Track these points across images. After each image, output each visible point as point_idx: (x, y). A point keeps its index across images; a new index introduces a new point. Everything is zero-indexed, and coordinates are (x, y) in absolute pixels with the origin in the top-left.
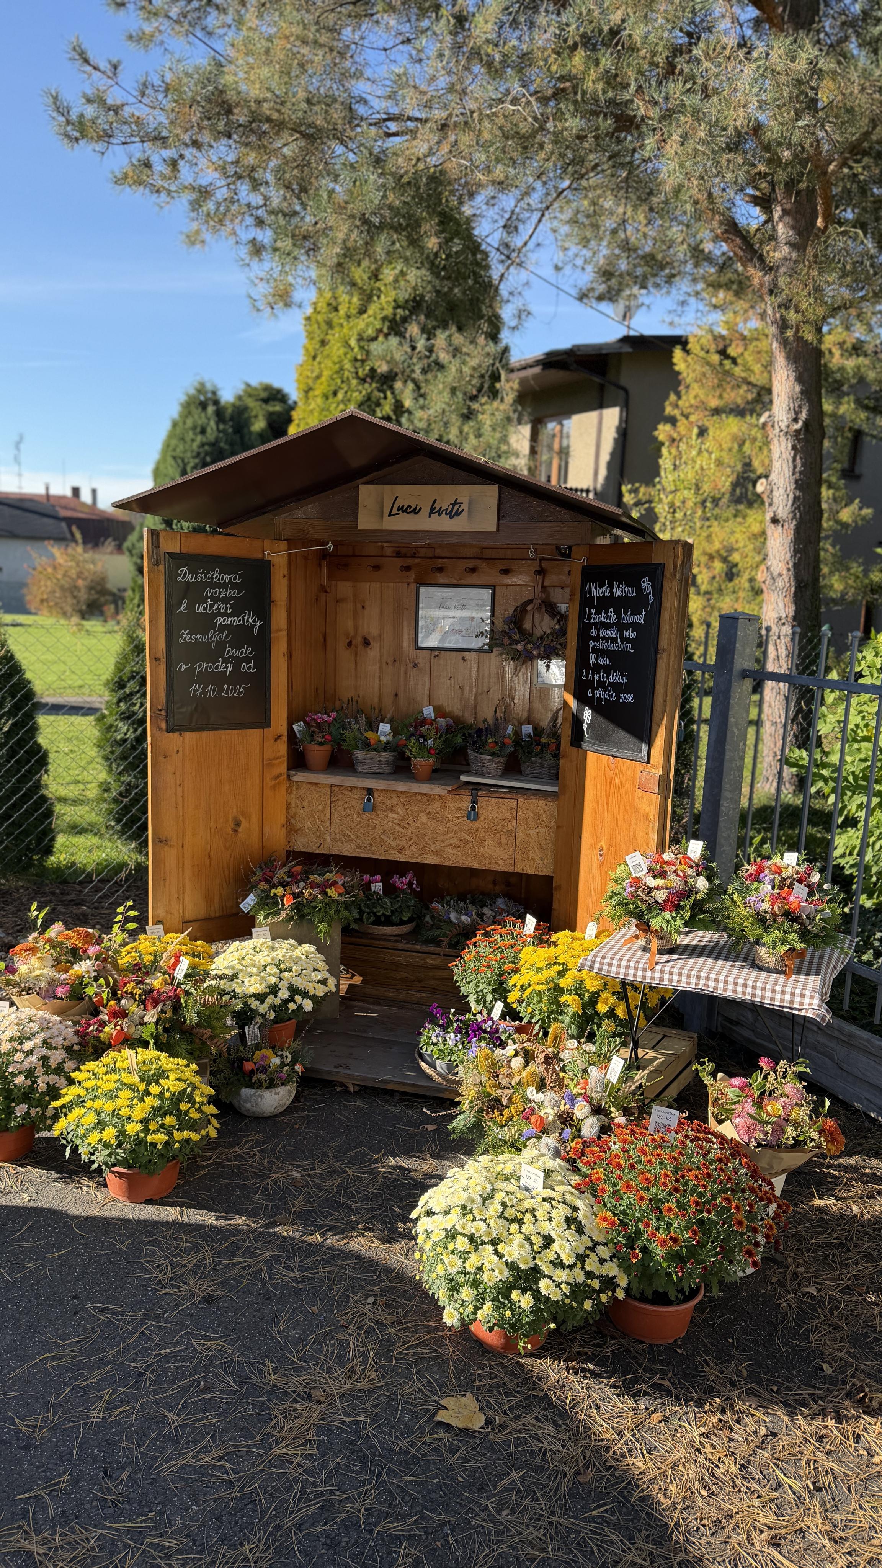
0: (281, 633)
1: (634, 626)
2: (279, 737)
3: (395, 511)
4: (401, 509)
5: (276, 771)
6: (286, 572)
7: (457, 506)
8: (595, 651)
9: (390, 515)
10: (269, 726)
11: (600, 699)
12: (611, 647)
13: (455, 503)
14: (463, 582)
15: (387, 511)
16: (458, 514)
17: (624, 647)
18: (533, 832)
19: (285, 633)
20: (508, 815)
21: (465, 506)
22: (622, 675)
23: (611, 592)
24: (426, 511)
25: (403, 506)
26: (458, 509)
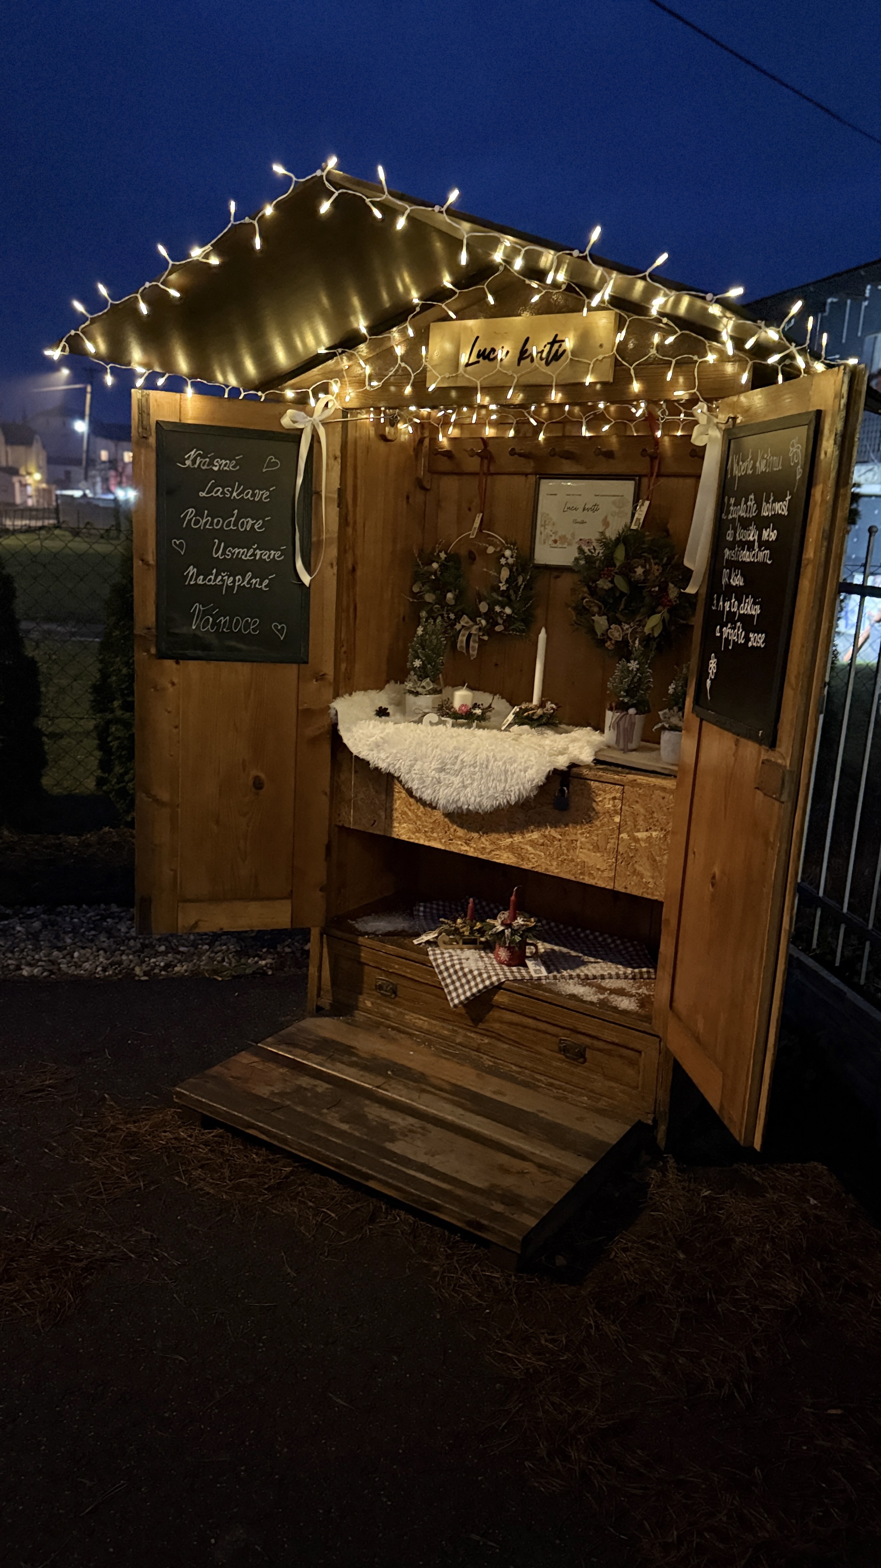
1: (775, 521)
2: (322, 676)
6: (338, 453)
7: (556, 346)
8: (729, 563)
9: (468, 364)
10: (306, 661)
11: (727, 641)
12: (747, 557)
13: (554, 341)
14: (595, 471)
16: (557, 357)
17: (761, 556)
18: (642, 835)
20: (610, 807)
21: (566, 346)
22: (755, 604)
23: (754, 467)
24: (514, 355)
25: (485, 350)
26: (557, 351)
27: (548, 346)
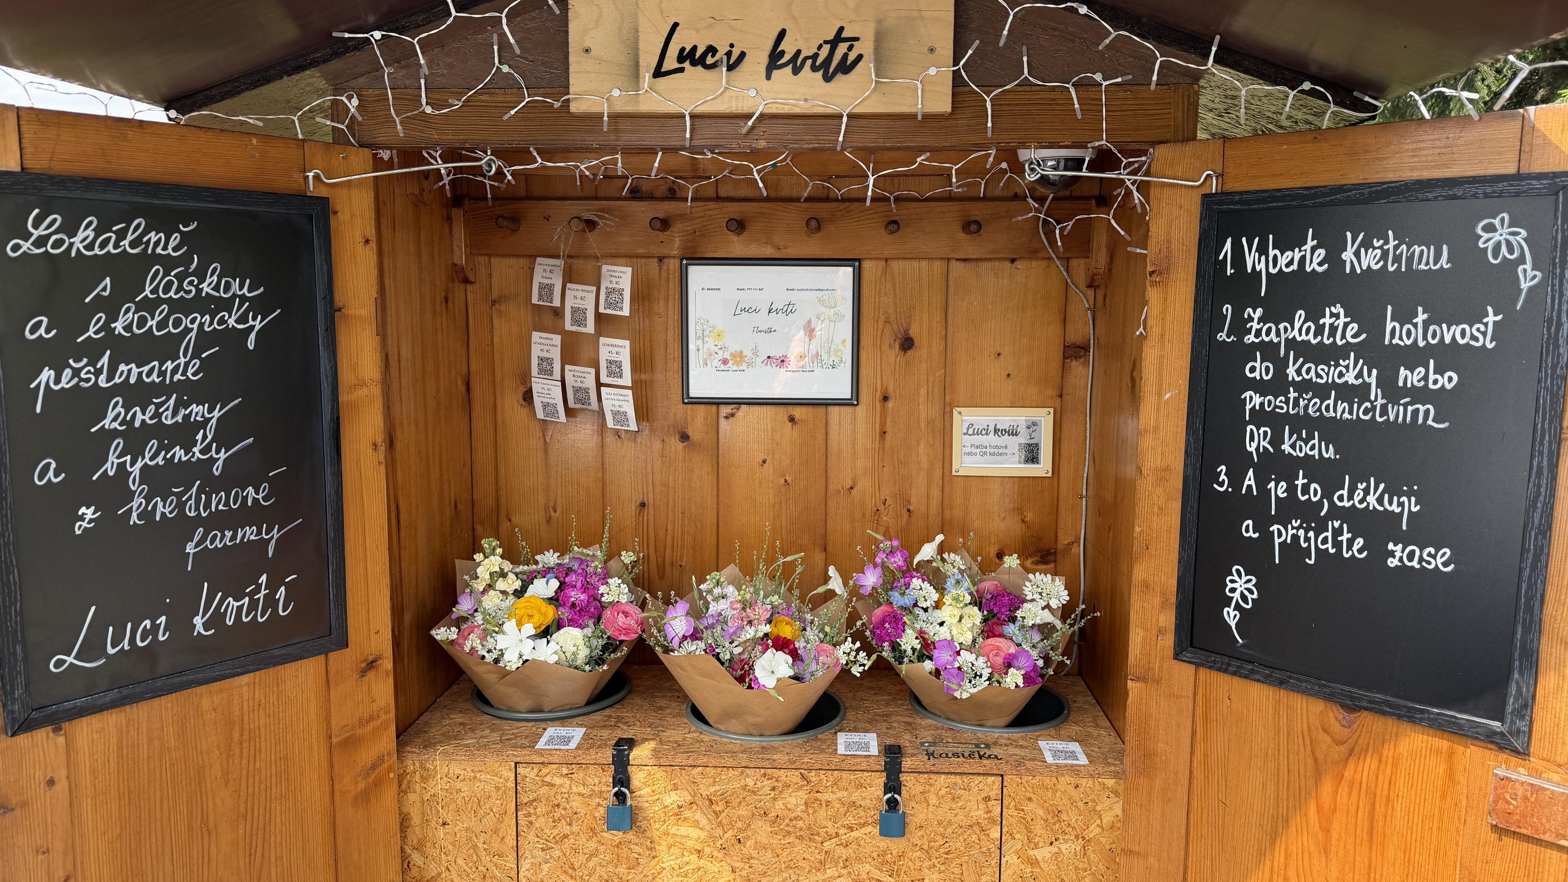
0: (365, 391)
1: (1445, 355)
2: (371, 665)
3: (671, 63)
4: (688, 56)
5: (366, 756)
6: (371, 232)
7: (842, 48)
8: (1260, 417)
9: (658, 73)
10: (343, 643)
11: (1292, 549)
12: (1342, 411)
13: (839, 38)
14: (792, 252)
15: (649, 61)
16: (846, 67)
17: (1397, 413)
18: (1043, 853)
19: (377, 390)
20: (979, 813)
21: (865, 47)
22: (1393, 491)
23: (1334, 259)
24: (758, 60)
25: (695, 48)
26: (846, 56)
27: (826, 49)
